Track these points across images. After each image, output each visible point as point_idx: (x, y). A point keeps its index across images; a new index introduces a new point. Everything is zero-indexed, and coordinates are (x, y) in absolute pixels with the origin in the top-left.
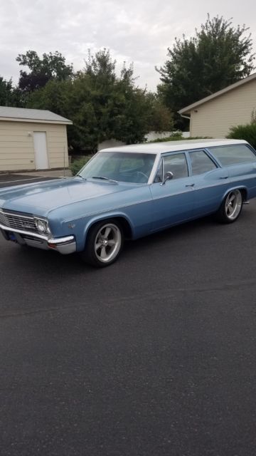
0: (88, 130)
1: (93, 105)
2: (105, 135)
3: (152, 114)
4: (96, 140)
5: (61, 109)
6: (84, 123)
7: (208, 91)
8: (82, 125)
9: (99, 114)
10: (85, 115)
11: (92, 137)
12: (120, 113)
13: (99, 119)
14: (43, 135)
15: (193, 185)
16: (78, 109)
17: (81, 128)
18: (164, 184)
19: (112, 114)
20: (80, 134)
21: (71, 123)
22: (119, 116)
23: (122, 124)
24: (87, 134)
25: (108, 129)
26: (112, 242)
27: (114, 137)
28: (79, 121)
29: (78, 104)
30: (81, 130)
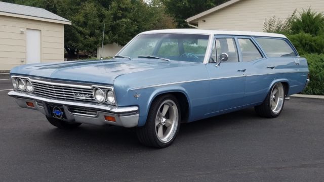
0: (88, 31)
1: (95, 6)
2: (108, 38)
3: (158, 21)
4: (96, 43)
5: (58, 8)
6: (85, 24)
7: (212, 4)
8: (81, 26)
9: (102, 17)
10: (86, 16)
11: (92, 39)
12: (125, 17)
13: (101, 22)
14: (37, 33)
15: (244, 71)
16: (78, 9)
17: (81, 29)
18: (219, 65)
19: (116, 18)
20: (79, 35)
21: (70, 24)
22: (124, 20)
23: (126, 28)
24: (87, 36)
25: (110, 32)
26: (169, 122)
27: (116, 41)
28: (79, 22)
29: (79, 4)
30: (80, 32)
